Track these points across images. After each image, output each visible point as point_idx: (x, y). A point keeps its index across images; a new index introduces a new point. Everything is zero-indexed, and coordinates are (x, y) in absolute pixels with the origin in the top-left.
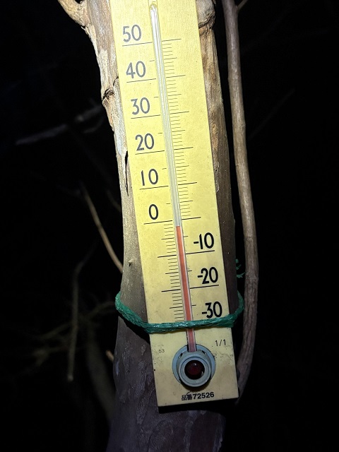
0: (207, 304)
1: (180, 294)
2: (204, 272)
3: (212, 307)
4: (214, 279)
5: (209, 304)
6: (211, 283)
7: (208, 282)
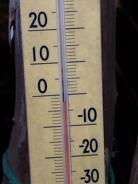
0: (85, 171)
1: (63, 161)
2: (86, 143)
3: (90, 174)
4: (94, 149)
5: (88, 171)
6: (91, 153)
7: (88, 152)
